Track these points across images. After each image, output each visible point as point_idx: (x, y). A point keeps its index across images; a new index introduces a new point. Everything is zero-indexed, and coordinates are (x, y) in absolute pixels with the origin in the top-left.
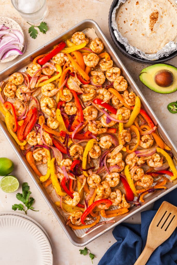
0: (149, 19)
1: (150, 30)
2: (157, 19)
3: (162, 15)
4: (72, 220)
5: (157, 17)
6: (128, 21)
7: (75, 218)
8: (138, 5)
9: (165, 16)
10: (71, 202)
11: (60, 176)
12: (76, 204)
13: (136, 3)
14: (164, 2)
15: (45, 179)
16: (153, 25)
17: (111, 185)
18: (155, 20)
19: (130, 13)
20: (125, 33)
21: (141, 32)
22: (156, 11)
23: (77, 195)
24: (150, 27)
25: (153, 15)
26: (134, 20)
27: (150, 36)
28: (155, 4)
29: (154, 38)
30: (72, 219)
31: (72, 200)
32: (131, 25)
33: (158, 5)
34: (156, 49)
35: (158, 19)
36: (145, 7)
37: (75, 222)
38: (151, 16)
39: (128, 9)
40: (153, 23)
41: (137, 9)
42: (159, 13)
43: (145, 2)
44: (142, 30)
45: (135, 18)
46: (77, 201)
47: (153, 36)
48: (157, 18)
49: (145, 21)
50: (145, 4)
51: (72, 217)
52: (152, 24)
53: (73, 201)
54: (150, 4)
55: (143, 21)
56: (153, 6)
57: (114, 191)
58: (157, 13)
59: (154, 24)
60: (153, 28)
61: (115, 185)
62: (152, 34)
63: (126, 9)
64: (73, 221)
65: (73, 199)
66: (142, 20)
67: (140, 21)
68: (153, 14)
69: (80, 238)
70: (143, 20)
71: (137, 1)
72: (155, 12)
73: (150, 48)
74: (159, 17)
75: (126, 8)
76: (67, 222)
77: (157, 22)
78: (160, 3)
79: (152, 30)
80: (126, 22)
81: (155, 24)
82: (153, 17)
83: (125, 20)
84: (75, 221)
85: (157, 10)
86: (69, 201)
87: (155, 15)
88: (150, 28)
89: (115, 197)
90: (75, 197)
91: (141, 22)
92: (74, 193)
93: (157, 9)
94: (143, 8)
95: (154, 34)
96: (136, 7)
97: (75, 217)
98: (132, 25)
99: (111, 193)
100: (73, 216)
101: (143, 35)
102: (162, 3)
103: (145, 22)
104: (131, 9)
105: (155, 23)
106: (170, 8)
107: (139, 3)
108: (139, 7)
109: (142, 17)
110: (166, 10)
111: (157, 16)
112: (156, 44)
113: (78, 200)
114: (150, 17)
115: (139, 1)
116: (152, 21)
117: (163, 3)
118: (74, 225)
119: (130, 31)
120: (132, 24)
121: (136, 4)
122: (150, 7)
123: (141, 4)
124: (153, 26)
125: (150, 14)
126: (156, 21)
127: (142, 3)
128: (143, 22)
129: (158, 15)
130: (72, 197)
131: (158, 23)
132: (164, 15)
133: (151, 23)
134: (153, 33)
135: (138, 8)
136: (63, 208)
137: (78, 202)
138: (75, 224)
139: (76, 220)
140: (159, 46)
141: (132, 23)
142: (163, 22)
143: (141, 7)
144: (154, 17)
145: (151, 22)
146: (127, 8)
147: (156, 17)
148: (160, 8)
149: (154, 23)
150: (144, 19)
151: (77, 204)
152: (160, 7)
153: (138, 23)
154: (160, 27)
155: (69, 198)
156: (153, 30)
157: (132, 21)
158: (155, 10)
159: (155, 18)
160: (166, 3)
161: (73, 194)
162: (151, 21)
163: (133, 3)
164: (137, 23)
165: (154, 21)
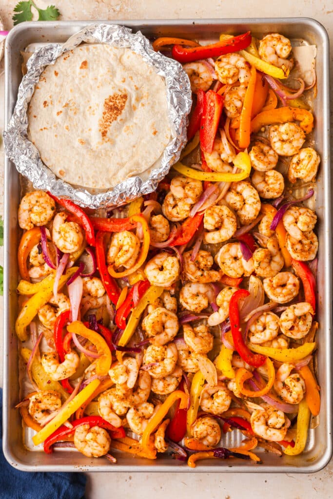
0: (101, 109)
1: (101, 133)
2: (121, 112)
3: (136, 105)
4: (31, 405)
5: (122, 107)
6: (56, 103)
7: (40, 404)
8: (84, 71)
9: (142, 108)
10: (53, 367)
11: (64, 302)
12: (60, 378)
13: (80, 65)
14: (148, 74)
15: (28, 290)
16: (108, 123)
17: (154, 387)
18: (115, 112)
19: (62, 86)
20: (42, 130)
21: (79, 136)
22: (123, 91)
23: (72, 361)
24: (100, 128)
25: (112, 100)
26: (68, 102)
27: (97, 147)
28: (126, 74)
29: (106, 155)
30: (33, 402)
31: (58, 364)
32: (58, 114)
33: (131, 78)
34: (104, 180)
35: (123, 111)
36: (99, 78)
37: (34, 412)
38: (107, 101)
39: (59, 75)
40: (111, 118)
41: (80, 79)
42: (128, 97)
43: (102, 65)
44: (82, 131)
45: (72, 100)
46: (65, 374)
47: (105, 149)
48: (122, 109)
49: (94, 111)
50: (102, 72)
51: (36, 399)
52: (107, 121)
53: (57, 367)
54: (113, 73)
55: (88, 110)
56: (118, 80)
57: (153, 403)
58: (125, 97)
59: (111, 123)
60: (107, 129)
61: (163, 391)
62: (103, 144)
63: (56, 74)
64: (32, 408)
65: (61, 365)
66: (88, 108)
67: (82, 109)
68: (113, 98)
69: (27, 450)
70: (90, 107)
71: (84, 60)
72: (120, 93)
73: (90, 177)
74: (126, 108)
75: (55, 72)
76: (22, 401)
77: (119, 118)
78: (136, 75)
79: (104, 134)
80: (50, 105)
81: (114, 123)
82: (111, 104)
83: (47, 99)
84: (37, 410)
85: (125, 90)
86: (50, 364)
87: (117, 101)
88: (100, 130)
89: (146, 417)
90: (65, 363)
91: (84, 112)
92: (69, 354)
93: (127, 87)
94: (96, 79)
95: (107, 145)
96: (80, 74)
97: (40, 402)
98: (62, 115)
99: (143, 403)
100: (38, 398)
101: (82, 142)
102: (141, 75)
103: (94, 114)
104: (67, 76)
105: (116, 119)
106: (158, 90)
107: (90, 65)
108: (87, 74)
109: (89, 101)
110: (148, 93)
111: (123, 104)
112: (108, 171)
113: (70, 372)
114: (106, 103)
115: (88, 61)
116: (107, 114)
117: (145, 77)
118: (31, 417)
119: (53, 128)
120: (61, 112)
121: (81, 68)
122: (112, 80)
123: (93, 68)
124: (109, 125)
125: (107, 97)
126: (117, 114)
127: (95, 67)
128: (87, 113)
129: (124, 102)
130: (61, 360)
131: (121, 120)
132: (140, 105)
133: (103, 117)
134: (106, 142)
135: (83, 77)
136: (32, 368)
137: (67, 377)
138: (33, 415)
139: (40, 410)
140: (115, 175)
141: (61, 109)
142: (135, 121)
143: (91, 75)
144: (114, 105)
145: (105, 116)
146: (57, 71)
147: (120, 105)
148: (135, 86)
149: (111, 120)
150: (92, 107)
151: (63, 378)
152: (135, 84)
153: (75, 113)
154: (125, 131)
155: (54, 358)
156: (108, 134)
157: (64, 104)
158: (122, 89)
159: (116, 108)
160: (151, 78)
161: (66, 354)
162: (104, 113)
163: (74, 62)
164: (73, 112)
165: (113, 116)
